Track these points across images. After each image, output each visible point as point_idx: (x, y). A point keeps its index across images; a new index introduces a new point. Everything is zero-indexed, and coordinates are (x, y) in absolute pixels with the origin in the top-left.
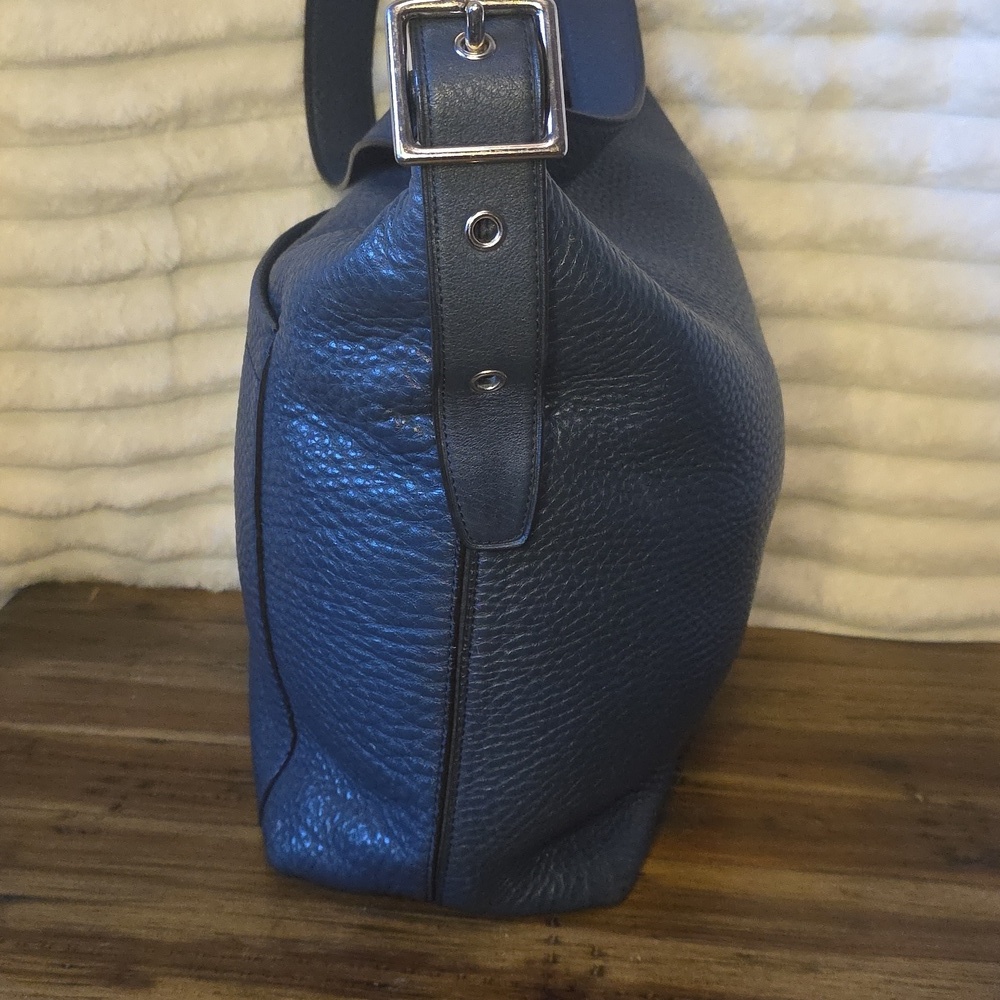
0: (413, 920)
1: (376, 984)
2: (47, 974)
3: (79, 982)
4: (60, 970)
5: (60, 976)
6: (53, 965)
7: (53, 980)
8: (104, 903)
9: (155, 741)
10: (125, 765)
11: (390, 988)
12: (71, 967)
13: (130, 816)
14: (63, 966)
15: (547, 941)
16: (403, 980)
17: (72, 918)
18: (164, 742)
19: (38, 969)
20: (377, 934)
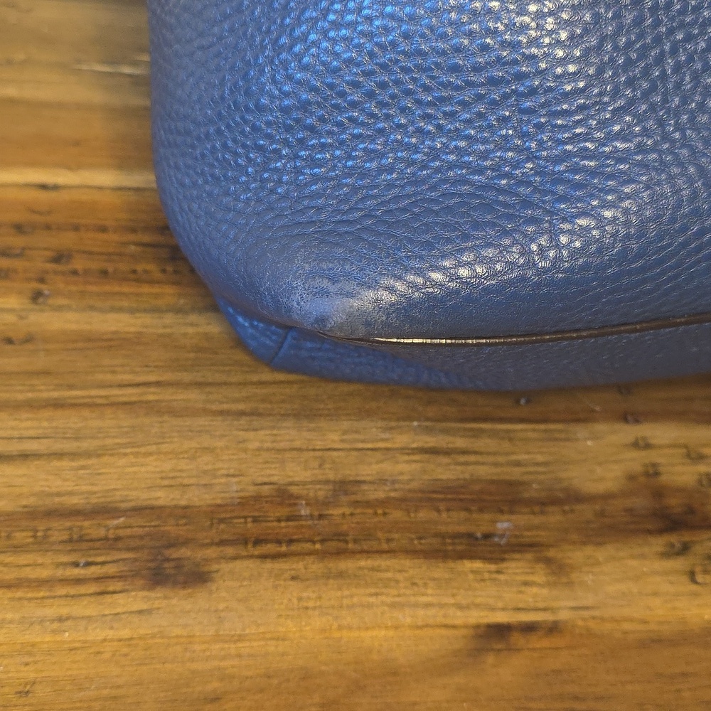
0: (477, 434)
1: (479, 535)
2: (65, 581)
3: (111, 589)
4: (77, 572)
5: (78, 581)
6: (59, 565)
7: (72, 590)
8: (88, 454)
9: (44, 187)
10: (19, 228)
11: (496, 539)
12: (88, 564)
13: (59, 308)
14: (76, 565)
15: (636, 445)
16: (505, 525)
17: (57, 485)
18: (56, 188)
19: (44, 573)
20: (445, 460)
